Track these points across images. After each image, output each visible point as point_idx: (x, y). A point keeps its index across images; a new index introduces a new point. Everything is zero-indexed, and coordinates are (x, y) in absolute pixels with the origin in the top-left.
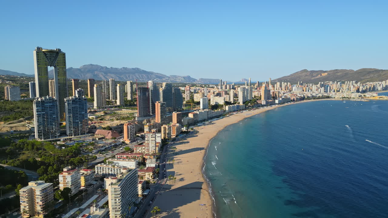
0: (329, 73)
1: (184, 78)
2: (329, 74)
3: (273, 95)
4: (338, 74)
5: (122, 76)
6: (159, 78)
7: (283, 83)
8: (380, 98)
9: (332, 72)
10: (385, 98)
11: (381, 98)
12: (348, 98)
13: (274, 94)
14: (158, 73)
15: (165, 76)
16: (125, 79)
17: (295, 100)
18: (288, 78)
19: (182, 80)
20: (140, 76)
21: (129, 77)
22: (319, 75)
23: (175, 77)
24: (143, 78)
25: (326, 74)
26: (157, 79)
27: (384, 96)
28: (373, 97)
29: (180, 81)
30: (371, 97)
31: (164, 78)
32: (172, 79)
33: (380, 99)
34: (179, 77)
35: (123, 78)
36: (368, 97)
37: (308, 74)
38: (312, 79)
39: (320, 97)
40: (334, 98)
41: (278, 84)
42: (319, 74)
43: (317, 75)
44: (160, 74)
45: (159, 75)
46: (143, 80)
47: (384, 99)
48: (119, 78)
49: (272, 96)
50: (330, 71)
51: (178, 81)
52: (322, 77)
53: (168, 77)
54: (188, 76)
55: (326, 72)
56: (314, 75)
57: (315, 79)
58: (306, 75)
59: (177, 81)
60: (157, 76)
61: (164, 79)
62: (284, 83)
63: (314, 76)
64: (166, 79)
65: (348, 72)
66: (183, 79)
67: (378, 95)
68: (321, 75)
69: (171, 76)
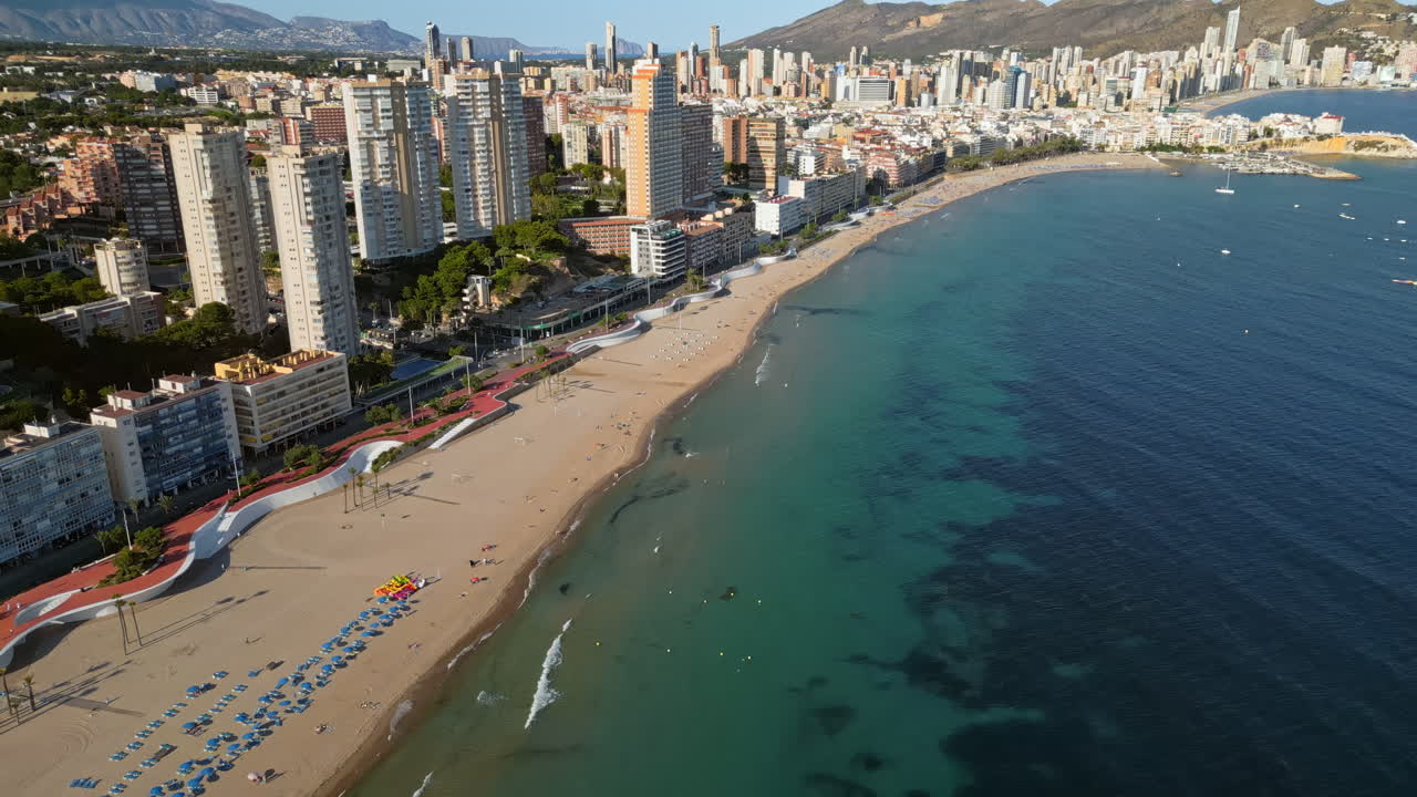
0: (950, 14)
1: (359, 29)
2: (952, 18)
3: (736, 149)
4: (988, 18)
5: (50, 17)
6: (241, 29)
7: (777, 52)
8: (1361, 145)
9: (961, 12)
10: (1394, 147)
11: (1372, 144)
12: (1180, 147)
13: (743, 142)
14: (229, 6)
15: (268, 17)
16: (64, 28)
17: (893, 179)
18: (788, 35)
19: (347, 40)
20: (143, 15)
21: (87, 22)
22: (910, 23)
23: (318, 23)
24: (160, 29)
25: (938, 17)
26: (230, 34)
27: (1386, 137)
28: (1321, 138)
29: (340, 42)
30: (1306, 139)
31: (264, 28)
32: (302, 36)
33: (1364, 152)
34: (336, 23)
35: (54, 24)
36: (1292, 142)
37: (868, 19)
38: (884, 40)
39: (1027, 145)
40: (1101, 148)
41: (757, 56)
42: (911, 20)
43: (904, 24)
44: (242, 9)
45: (241, 15)
46: (160, 39)
47: (1393, 154)
48: (34, 23)
49: (728, 158)
50: (952, 8)
51: (331, 43)
52: (920, 30)
53: (283, 24)
54: (374, 22)
55: (934, 9)
56: (890, 24)
57: (899, 39)
58: (861, 25)
59: (325, 42)
60: (226, 17)
61: (261, 34)
62: (782, 56)
63: (892, 29)
64: (276, 34)
65: (1020, 10)
66: (350, 34)
67: (1345, 129)
68: (919, 22)
69: (298, 19)
